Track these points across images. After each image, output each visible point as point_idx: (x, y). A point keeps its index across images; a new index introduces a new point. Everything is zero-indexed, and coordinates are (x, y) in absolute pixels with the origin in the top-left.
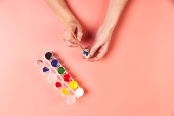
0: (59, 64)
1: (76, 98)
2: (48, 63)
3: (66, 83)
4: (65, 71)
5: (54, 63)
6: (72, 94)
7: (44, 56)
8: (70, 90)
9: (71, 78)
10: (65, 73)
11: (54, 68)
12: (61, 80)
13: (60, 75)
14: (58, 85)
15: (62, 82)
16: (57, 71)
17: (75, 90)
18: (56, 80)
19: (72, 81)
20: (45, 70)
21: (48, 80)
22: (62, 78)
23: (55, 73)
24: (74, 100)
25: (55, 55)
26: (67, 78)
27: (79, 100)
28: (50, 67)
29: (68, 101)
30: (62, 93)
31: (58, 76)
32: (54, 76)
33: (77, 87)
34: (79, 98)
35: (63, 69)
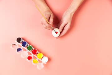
0: (27, 44)
1: (44, 64)
2: (19, 45)
3: (34, 55)
4: (33, 48)
5: (24, 44)
6: (40, 62)
7: (16, 41)
8: (39, 60)
9: (37, 52)
10: (33, 49)
11: (24, 47)
12: (31, 54)
13: (29, 51)
14: (29, 58)
15: (32, 55)
16: (27, 49)
17: (42, 59)
18: (27, 56)
19: (38, 53)
20: (19, 50)
21: (22, 56)
22: (32, 53)
23: (26, 50)
24: (43, 66)
25: (23, 39)
26: (35, 52)
27: (46, 65)
28: (22, 47)
29: (38, 67)
30: (33, 63)
31: (28, 52)
32: (26, 53)
33: (43, 57)
34: (45, 64)
35: (31, 47)
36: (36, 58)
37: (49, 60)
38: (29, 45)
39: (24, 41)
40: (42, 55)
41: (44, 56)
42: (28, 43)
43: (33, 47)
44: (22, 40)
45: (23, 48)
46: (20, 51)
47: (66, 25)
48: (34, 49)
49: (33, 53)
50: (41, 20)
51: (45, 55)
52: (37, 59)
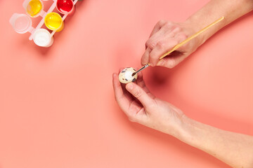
1: (29, 34)
8: (40, 18)
9: (66, 13)
17: (44, 27)
19: (62, 15)
24: (22, 31)
26: (65, 5)
27: (26, 42)
29: (16, 16)
33: (51, 31)
34: (30, 39)
36: (46, 10)
37: (44, 52)
40: (56, 27)
41: (53, 33)
48: (74, 3)
50: (170, 24)
51: (57, 36)
52: (43, 11)
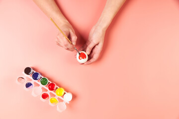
0: (40, 76)
1: (66, 104)
2: (29, 78)
3: (52, 92)
4: (48, 81)
5: (35, 76)
6: (61, 100)
7: (24, 73)
8: (59, 99)
9: (56, 86)
10: (49, 83)
11: (36, 81)
12: (47, 91)
13: (44, 86)
14: (45, 96)
15: (49, 92)
16: (40, 83)
17: (63, 96)
18: (41, 93)
19: (57, 88)
20: (28, 85)
21: (33, 94)
22: (47, 89)
23: (39, 85)
24: (65, 107)
25: (34, 69)
26: (52, 87)
27: (70, 105)
28: (33, 81)
29: (58, 109)
30: (50, 104)
31: (43, 88)
32: (39, 89)
33: (65, 93)
35: (46, 80)
36: (54, 96)
37: (74, 97)
38: (43, 77)
39: (35, 72)
40: (63, 91)
42: (42, 74)
43: (50, 79)
44: (32, 71)
45: (35, 83)
46: (30, 87)
47: (97, 46)
48: (51, 82)
49: (49, 88)
51: (67, 91)
